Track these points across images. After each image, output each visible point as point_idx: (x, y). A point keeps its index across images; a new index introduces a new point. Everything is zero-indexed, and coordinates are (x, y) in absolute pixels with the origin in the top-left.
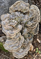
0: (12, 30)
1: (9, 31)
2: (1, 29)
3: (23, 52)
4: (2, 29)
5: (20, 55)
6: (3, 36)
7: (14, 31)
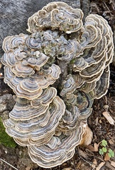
0: (32, 79)
1: (23, 81)
2: (1, 74)
3: (59, 147)
4: (3, 75)
5: (52, 156)
6: (4, 96)
7: (37, 83)
